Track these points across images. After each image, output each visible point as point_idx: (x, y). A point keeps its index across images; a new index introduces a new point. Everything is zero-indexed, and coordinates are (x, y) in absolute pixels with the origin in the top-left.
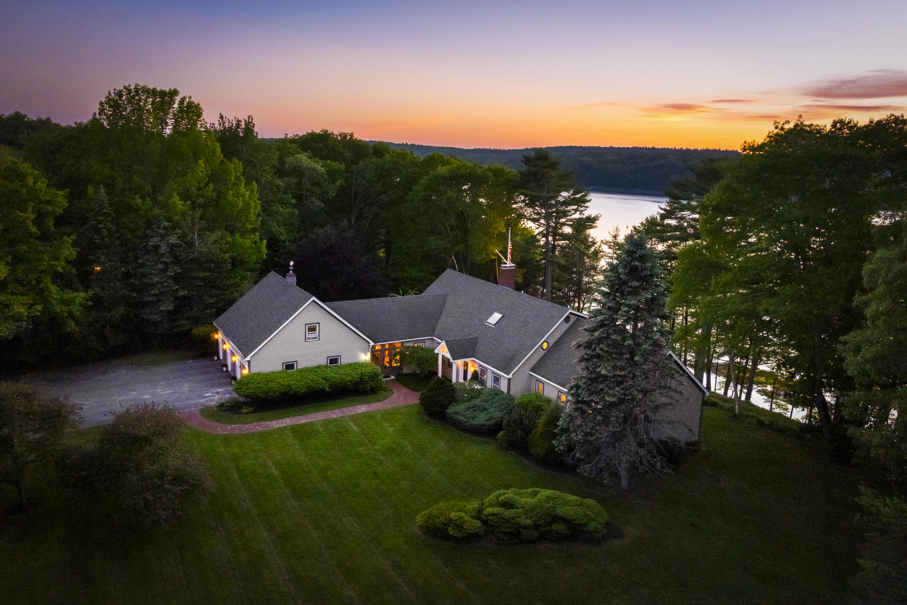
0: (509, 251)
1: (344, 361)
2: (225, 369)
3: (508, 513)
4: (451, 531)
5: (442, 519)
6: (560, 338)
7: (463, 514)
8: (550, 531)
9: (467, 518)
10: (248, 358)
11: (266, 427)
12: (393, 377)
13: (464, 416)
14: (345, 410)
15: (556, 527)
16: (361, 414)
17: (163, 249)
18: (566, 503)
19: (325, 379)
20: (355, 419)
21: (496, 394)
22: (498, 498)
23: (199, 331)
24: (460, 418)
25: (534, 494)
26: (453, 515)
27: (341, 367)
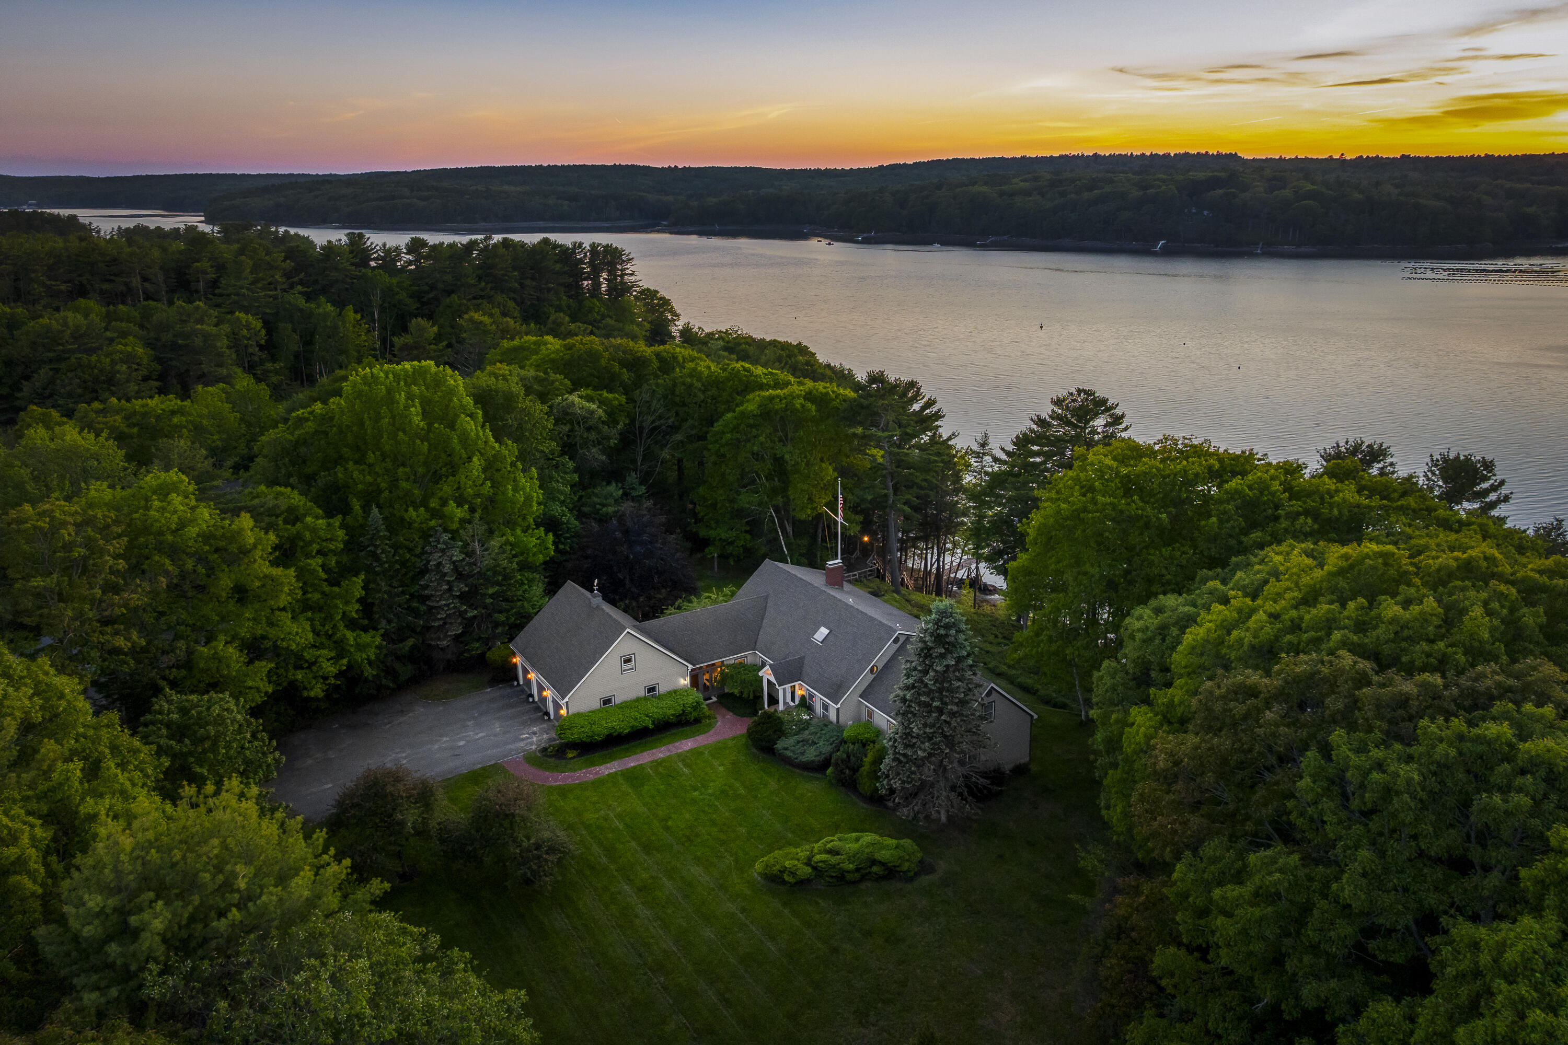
0: (840, 506)
1: (662, 689)
2: (531, 700)
3: (834, 860)
4: (786, 878)
5: (778, 867)
6: (889, 661)
7: (796, 862)
8: (870, 873)
9: (800, 865)
10: (566, 699)
11: (596, 774)
12: (714, 699)
13: (793, 751)
14: (670, 746)
15: (875, 869)
16: (688, 752)
17: (447, 568)
18: (883, 847)
19: (647, 716)
20: (683, 757)
21: (826, 725)
22: (825, 845)
23: (494, 655)
24: (789, 753)
25: (857, 840)
26: (787, 863)
27: (660, 697)
